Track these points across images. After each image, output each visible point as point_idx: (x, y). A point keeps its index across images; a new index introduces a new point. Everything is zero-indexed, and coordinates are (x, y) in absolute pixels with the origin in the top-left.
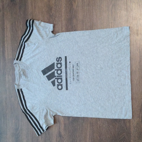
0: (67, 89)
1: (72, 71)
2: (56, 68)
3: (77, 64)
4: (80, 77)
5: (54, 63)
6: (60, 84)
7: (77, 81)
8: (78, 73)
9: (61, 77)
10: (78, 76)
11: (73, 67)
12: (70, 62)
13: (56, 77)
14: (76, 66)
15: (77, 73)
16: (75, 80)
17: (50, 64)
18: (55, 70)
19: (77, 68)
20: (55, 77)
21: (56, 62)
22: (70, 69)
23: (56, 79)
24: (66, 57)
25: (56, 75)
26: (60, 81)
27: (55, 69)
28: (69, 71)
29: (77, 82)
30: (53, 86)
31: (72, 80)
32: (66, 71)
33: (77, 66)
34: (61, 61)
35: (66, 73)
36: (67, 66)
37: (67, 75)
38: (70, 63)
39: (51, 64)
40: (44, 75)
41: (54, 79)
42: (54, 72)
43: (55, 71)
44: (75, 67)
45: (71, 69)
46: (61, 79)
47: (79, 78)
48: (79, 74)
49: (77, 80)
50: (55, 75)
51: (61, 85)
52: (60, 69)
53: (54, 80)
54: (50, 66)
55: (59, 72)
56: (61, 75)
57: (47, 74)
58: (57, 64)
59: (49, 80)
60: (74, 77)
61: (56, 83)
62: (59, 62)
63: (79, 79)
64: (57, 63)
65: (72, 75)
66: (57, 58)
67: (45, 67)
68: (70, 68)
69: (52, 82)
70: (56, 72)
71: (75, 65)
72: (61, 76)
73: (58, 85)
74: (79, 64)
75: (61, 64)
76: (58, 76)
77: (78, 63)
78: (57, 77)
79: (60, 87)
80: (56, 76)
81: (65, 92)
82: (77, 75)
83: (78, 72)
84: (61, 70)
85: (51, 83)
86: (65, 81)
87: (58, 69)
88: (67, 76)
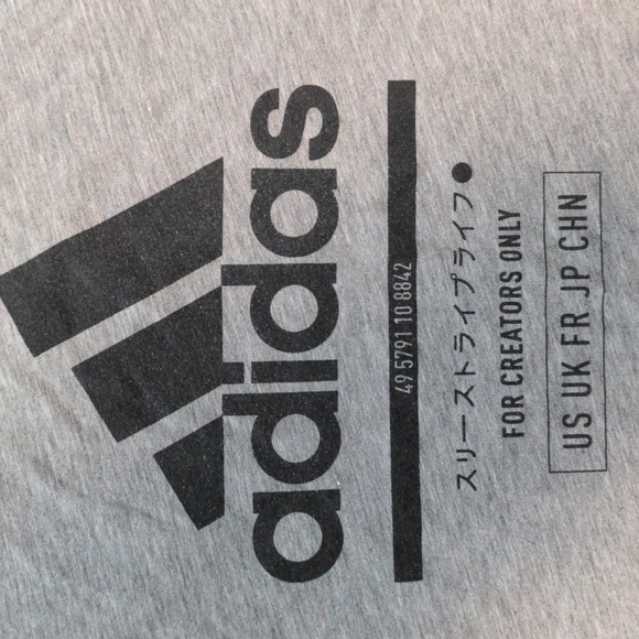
0: (408, 564)
1: (487, 299)
2: (240, 245)
3: (574, 201)
4: (611, 382)
5: (214, 171)
6: (310, 486)
7: (558, 442)
8: (584, 334)
9: (319, 386)
10: (576, 371)
11: (509, 241)
12: (462, 173)
13: (237, 389)
14: (554, 232)
15: (570, 333)
16: (535, 426)
17: (147, 188)
18: (234, 275)
19: (569, 259)
20: (224, 389)
21: (243, 160)
22: (469, 271)
23: (233, 405)
24: (402, 97)
25: (242, 343)
26: (296, 439)
27: (223, 260)
28: (452, 300)
29: (564, 459)
30: (184, 520)
31: (497, 426)
32: (393, 303)
33: (573, 239)
34: (322, 145)
35: (403, 329)
36: (421, 222)
37: (413, 350)
38: (471, 189)
39: (168, 179)
40: (38, 345)
41: (208, 405)
42: (207, 312)
43: (229, 293)
44: (529, 244)
45: (483, 269)
46: (323, 410)
47: (591, 404)
48: (593, 352)
49: (558, 431)
50: (228, 356)
51: (325, 508)
52: (311, 259)
53: (214, 430)
54: (141, 209)
55: (294, 307)
56: (317, 354)
57: (94, 340)
58: (267, 186)
59: (121, 432)
60: (514, 392)
61: (243, 480)
62: (300, 160)
63: (598, 422)
64: (259, 177)
65: (495, 358)
66: (268, 101)
67: (64, 231)
68: (459, 256)
69: (165, 458)
70: (237, 301)
71: (531, 213)
72: (328, 370)
73: (269, 509)
74: (592, 205)
75: (321, 186)
76: (264, 372)
77: (585, 186)
78: (248, 387)
79: (297, 536)
80: (234, 373)
81: (370, 609)
82: (560, 355)
83: (575, 321)
84: (321, 281)
85: (159, 476)
86: (381, 440)
87: (267, 257)
88: (414, 372)
